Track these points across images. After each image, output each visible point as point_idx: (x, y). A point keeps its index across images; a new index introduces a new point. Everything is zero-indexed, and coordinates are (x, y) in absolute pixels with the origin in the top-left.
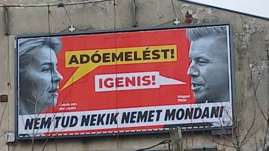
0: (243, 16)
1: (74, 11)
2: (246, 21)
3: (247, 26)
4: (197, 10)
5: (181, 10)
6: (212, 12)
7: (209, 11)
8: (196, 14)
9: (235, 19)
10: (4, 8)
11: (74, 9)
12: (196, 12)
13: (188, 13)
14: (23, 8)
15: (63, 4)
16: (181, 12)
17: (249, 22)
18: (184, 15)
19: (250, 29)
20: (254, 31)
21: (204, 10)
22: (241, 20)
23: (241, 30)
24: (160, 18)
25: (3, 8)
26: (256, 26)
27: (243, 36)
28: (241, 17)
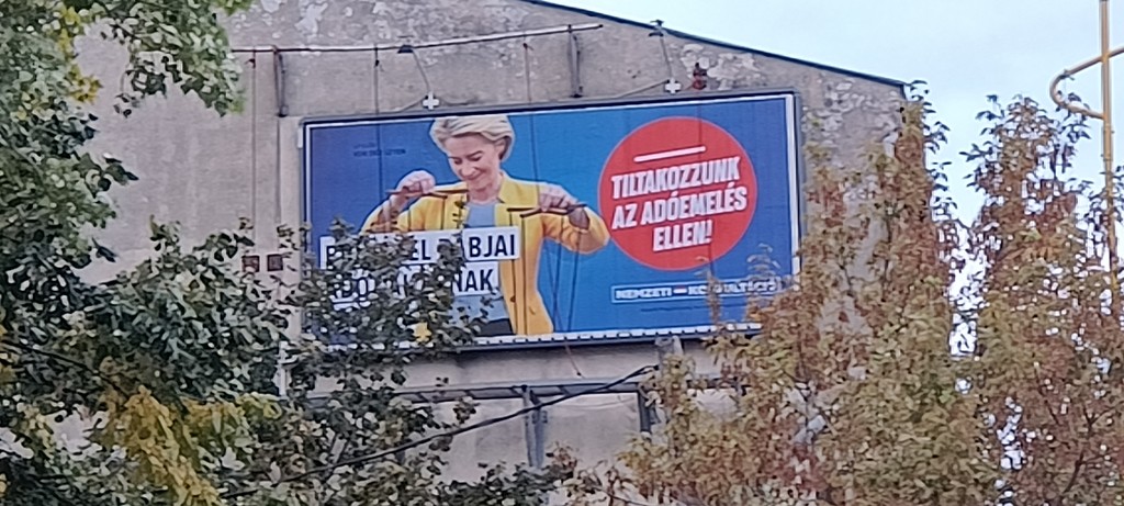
0: (824, 73)
1: (435, 61)
2: (831, 83)
3: (834, 97)
4: (718, 58)
5: (682, 59)
6: (754, 64)
7: (747, 61)
8: (718, 67)
9: (807, 80)
10: (275, 53)
11: (436, 57)
12: (716, 63)
13: (697, 65)
14: (318, 53)
15: (410, 46)
16: (681, 62)
17: (839, 88)
18: (690, 70)
19: (840, 102)
20: (851, 106)
21: (735, 58)
22: (820, 81)
23: (822, 105)
24: (634, 77)
25: (271, 53)
26: (855, 96)
27: (824, 118)
28: (821, 76)
